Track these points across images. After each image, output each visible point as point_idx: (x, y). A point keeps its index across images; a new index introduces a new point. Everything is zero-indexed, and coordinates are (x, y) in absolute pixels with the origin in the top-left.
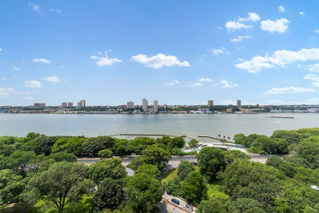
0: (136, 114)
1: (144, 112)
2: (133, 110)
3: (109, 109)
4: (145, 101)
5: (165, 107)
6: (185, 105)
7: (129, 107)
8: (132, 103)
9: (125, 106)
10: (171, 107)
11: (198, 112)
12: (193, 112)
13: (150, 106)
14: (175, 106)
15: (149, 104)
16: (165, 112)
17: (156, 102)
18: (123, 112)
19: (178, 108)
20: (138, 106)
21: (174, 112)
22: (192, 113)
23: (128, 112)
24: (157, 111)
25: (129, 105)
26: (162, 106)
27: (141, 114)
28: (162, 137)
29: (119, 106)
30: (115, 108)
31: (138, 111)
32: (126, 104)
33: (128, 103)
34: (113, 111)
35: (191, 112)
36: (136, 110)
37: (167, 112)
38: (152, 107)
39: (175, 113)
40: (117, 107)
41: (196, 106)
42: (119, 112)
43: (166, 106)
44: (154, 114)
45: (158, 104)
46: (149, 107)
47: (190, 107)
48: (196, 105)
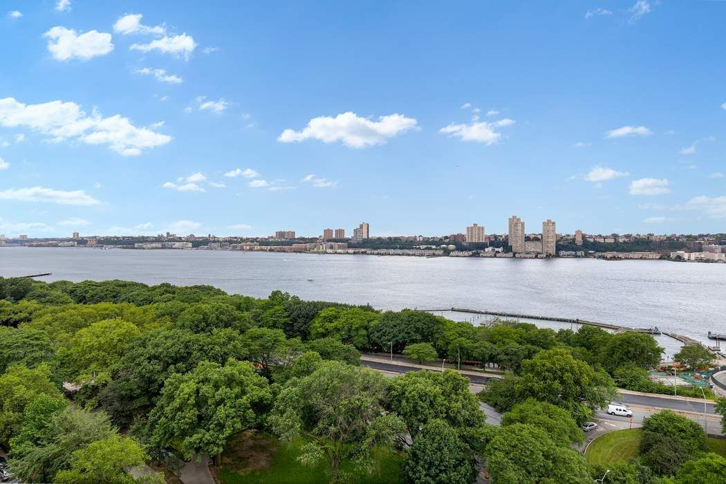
0: (491, 257)
1: (514, 254)
2: (481, 246)
3: (422, 244)
4: (515, 223)
5: (579, 241)
6: (651, 235)
7: (472, 237)
8: (479, 228)
9: (462, 236)
10: (602, 240)
11: (703, 255)
12: (686, 256)
13: (532, 237)
14: (615, 236)
15: (528, 232)
16: (579, 253)
17: (549, 224)
18: (456, 253)
19: (625, 242)
20: (496, 237)
21: (609, 255)
22: (679, 259)
23: (471, 253)
24: (552, 251)
25: (472, 233)
26: (568, 235)
27: (505, 257)
28: (580, 326)
29: (446, 238)
30: (437, 242)
31: (496, 249)
32: (464, 232)
33: (468, 228)
34: (431, 249)
35: (673, 255)
36: (490, 249)
37: (587, 256)
38: (536, 239)
39: (614, 258)
40: (441, 239)
41: (696, 238)
42: (447, 253)
43: (584, 237)
44: (542, 258)
45: (557, 232)
46: (528, 239)
47: (669, 238)
48: (695, 233)
